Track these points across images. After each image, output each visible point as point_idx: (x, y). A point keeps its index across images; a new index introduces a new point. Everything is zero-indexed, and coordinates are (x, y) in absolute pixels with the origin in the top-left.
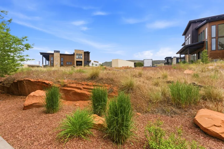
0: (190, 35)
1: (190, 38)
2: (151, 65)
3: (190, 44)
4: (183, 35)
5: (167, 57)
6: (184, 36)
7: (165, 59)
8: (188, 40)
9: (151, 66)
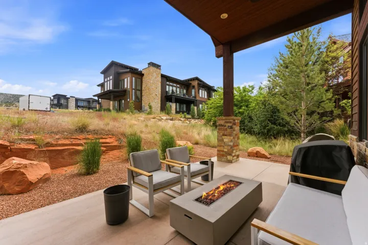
0: (111, 77)
1: (111, 81)
2: (47, 108)
3: (111, 88)
4: (102, 73)
5: (57, 95)
6: (103, 75)
7: (54, 96)
8: (108, 82)
9: (49, 110)
